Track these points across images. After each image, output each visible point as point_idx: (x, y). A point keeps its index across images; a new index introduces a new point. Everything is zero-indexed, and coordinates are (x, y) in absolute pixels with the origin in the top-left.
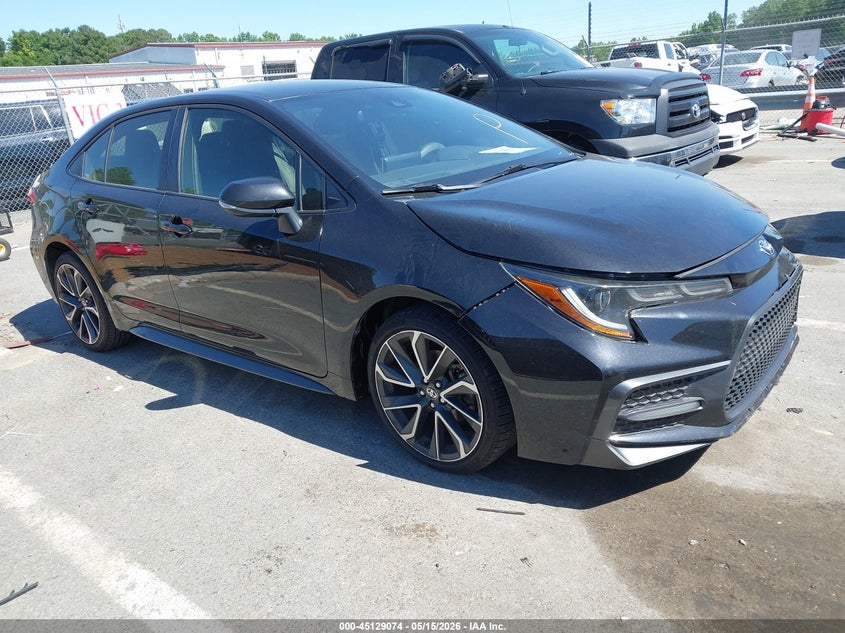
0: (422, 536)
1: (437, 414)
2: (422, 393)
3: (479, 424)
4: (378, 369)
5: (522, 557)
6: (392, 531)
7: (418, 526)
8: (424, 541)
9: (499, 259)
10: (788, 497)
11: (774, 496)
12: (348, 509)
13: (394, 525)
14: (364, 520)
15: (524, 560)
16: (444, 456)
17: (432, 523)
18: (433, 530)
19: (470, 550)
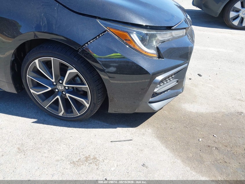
0: (91, 163)
1: (67, 95)
2: (57, 90)
3: (86, 87)
4: (32, 91)
5: (142, 164)
6: (75, 164)
7: (87, 158)
8: (93, 166)
9: (95, 17)
10: (216, 113)
11: (212, 113)
12: (46, 155)
13: (74, 160)
14: (57, 161)
15: (143, 165)
16: (80, 112)
17: (93, 154)
18: (95, 158)
19: (117, 166)
